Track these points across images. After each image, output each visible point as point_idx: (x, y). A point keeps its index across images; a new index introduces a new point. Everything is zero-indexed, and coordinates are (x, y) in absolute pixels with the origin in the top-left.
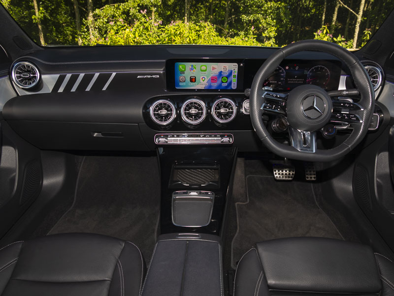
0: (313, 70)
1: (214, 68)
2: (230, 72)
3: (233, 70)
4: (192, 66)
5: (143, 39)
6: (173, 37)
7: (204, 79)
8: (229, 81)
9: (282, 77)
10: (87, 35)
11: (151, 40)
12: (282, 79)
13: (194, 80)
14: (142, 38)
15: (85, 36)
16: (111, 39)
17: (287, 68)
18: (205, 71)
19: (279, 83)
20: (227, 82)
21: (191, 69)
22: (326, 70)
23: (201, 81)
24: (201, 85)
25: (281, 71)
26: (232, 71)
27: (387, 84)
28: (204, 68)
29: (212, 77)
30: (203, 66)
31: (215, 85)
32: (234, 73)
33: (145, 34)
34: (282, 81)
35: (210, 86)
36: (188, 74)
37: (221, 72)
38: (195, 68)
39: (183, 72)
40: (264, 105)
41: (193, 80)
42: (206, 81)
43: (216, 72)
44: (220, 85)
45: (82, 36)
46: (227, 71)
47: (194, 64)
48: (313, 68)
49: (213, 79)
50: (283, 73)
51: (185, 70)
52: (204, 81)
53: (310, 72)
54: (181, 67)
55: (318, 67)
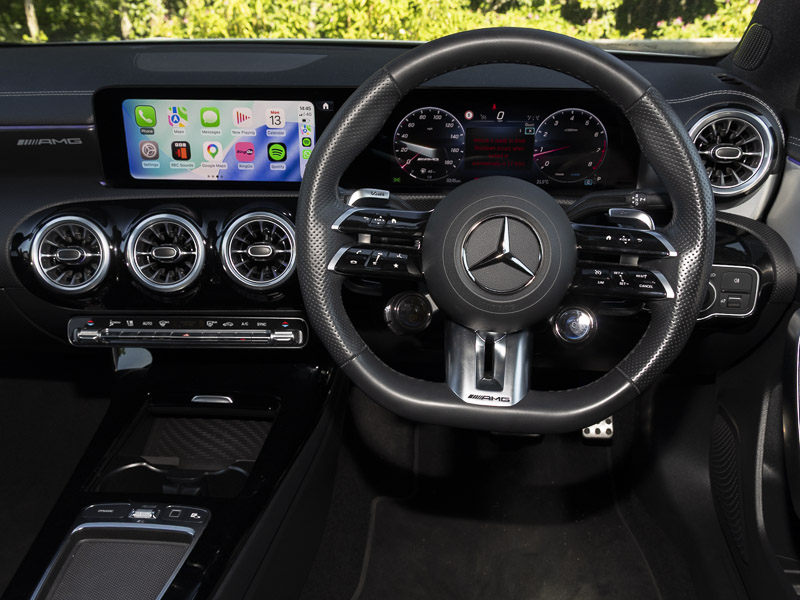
0: (551, 121)
1: (241, 118)
2: (290, 127)
3: (300, 121)
4: (175, 110)
5: (276, 19)
6: (350, 12)
7: (213, 150)
8: (291, 155)
9: (455, 143)
10: (142, 11)
11: (293, 23)
12: (454, 150)
13: (184, 154)
14: (271, 16)
15: (138, 13)
16: (196, 19)
17: (469, 115)
18: (216, 124)
19: (448, 162)
20: (284, 159)
21: (174, 120)
22: (593, 121)
23: (207, 155)
24: (207, 167)
25: (448, 125)
26: (297, 125)
27: (791, 168)
28: (209, 116)
29: (238, 144)
30: (208, 108)
31: (249, 170)
32: (304, 131)
33: (280, 6)
34: (454, 157)
35: (236, 171)
36: (165, 136)
37: (266, 128)
38: (185, 117)
39: (148, 130)
40: (342, 251)
41: (181, 152)
42: (220, 156)
43: (247, 131)
44: (265, 169)
45: (132, 12)
46: (283, 125)
47: (180, 104)
48: (552, 116)
49: (242, 151)
50: (455, 130)
51: (155, 123)
52: (214, 155)
53: (544, 129)
54: (140, 112)
55: (569, 114)
